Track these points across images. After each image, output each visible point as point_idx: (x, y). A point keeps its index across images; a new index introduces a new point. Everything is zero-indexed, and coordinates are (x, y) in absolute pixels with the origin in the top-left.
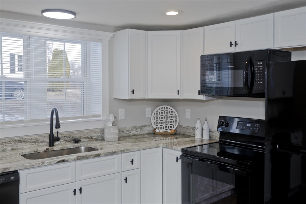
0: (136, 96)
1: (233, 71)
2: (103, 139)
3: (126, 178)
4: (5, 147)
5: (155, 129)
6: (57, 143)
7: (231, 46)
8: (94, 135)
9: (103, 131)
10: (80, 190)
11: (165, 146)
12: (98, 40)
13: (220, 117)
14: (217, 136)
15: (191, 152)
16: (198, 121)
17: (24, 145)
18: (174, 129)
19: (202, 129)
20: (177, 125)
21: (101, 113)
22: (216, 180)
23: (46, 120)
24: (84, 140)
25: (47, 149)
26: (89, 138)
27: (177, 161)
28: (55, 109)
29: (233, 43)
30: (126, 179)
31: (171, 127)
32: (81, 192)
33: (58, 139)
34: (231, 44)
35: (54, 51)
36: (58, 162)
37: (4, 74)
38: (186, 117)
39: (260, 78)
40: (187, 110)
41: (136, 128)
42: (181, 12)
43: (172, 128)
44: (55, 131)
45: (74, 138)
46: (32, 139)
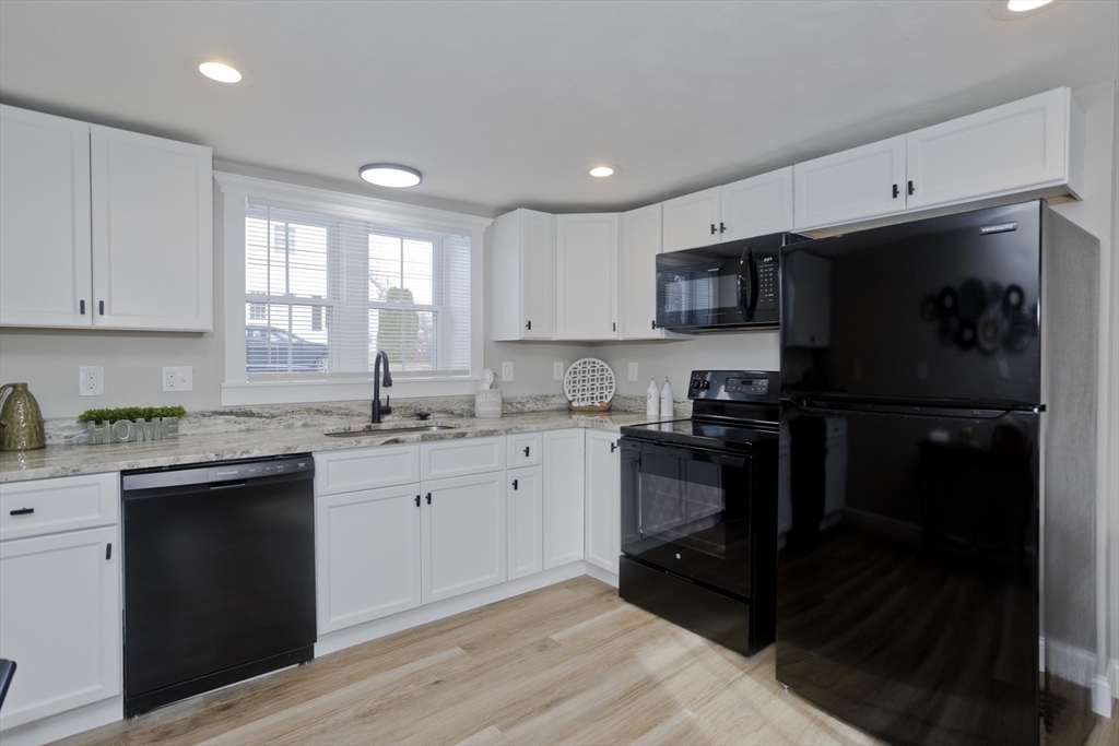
0: (533, 335)
1: (716, 278)
2: (473, 415)
3: (516, 481)
4: (291, 421)
5: (571, 402)
6: (387, 418)
7: (713, 233)
8: (456, 408)
9: (472, 401)
10: (429, 497)
11: (589, 425)
12: (463, 232)
13: (694, 373)
14: (687, 408)
15: (640, 431)
16: (653, 384)
17: (326, 418)
18: (607, 401)
19: (660, 399)
20: (612, 395)
21: (468, 366)
22: (686, 480)
23: (367, 374)
24: (438, 415)
25: (369, 427)
26: (446, 412)
27: (612, 451)
28: (383, 353)
29: (717, 227)
30: (516, 484)
31: (601, 398)
32: (429, 502)
33: (388, 411)
34: (713, 230)
35: (391, 289)
36: (387, 443)
37: (291, 292)
38: (630, 378)
39: (768, 288)
40: (631, 364)
41: (536, 399)
42: (618, 169)
43: (604, 400)
44: (383, 396)
45: (418, 412)
46: (340, 408)
